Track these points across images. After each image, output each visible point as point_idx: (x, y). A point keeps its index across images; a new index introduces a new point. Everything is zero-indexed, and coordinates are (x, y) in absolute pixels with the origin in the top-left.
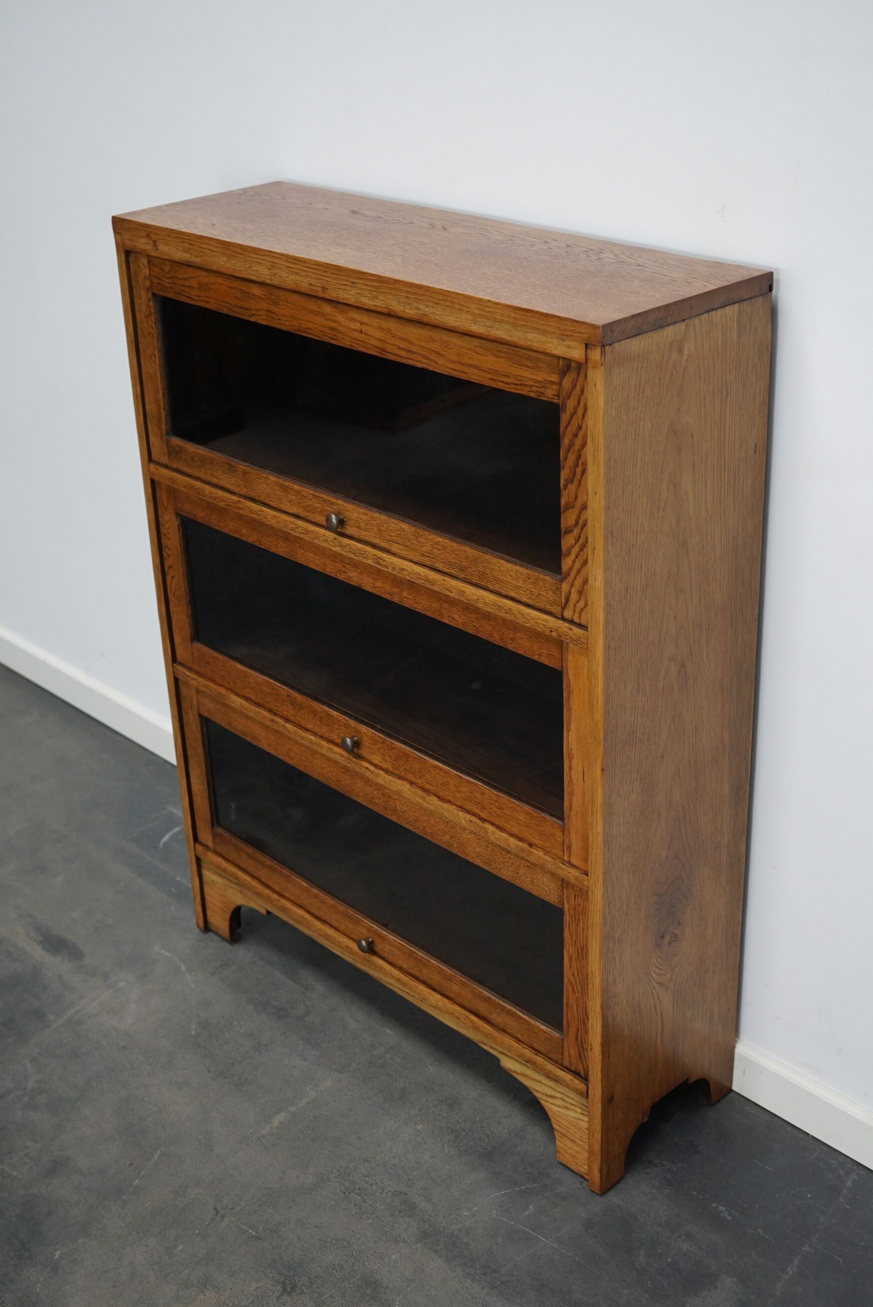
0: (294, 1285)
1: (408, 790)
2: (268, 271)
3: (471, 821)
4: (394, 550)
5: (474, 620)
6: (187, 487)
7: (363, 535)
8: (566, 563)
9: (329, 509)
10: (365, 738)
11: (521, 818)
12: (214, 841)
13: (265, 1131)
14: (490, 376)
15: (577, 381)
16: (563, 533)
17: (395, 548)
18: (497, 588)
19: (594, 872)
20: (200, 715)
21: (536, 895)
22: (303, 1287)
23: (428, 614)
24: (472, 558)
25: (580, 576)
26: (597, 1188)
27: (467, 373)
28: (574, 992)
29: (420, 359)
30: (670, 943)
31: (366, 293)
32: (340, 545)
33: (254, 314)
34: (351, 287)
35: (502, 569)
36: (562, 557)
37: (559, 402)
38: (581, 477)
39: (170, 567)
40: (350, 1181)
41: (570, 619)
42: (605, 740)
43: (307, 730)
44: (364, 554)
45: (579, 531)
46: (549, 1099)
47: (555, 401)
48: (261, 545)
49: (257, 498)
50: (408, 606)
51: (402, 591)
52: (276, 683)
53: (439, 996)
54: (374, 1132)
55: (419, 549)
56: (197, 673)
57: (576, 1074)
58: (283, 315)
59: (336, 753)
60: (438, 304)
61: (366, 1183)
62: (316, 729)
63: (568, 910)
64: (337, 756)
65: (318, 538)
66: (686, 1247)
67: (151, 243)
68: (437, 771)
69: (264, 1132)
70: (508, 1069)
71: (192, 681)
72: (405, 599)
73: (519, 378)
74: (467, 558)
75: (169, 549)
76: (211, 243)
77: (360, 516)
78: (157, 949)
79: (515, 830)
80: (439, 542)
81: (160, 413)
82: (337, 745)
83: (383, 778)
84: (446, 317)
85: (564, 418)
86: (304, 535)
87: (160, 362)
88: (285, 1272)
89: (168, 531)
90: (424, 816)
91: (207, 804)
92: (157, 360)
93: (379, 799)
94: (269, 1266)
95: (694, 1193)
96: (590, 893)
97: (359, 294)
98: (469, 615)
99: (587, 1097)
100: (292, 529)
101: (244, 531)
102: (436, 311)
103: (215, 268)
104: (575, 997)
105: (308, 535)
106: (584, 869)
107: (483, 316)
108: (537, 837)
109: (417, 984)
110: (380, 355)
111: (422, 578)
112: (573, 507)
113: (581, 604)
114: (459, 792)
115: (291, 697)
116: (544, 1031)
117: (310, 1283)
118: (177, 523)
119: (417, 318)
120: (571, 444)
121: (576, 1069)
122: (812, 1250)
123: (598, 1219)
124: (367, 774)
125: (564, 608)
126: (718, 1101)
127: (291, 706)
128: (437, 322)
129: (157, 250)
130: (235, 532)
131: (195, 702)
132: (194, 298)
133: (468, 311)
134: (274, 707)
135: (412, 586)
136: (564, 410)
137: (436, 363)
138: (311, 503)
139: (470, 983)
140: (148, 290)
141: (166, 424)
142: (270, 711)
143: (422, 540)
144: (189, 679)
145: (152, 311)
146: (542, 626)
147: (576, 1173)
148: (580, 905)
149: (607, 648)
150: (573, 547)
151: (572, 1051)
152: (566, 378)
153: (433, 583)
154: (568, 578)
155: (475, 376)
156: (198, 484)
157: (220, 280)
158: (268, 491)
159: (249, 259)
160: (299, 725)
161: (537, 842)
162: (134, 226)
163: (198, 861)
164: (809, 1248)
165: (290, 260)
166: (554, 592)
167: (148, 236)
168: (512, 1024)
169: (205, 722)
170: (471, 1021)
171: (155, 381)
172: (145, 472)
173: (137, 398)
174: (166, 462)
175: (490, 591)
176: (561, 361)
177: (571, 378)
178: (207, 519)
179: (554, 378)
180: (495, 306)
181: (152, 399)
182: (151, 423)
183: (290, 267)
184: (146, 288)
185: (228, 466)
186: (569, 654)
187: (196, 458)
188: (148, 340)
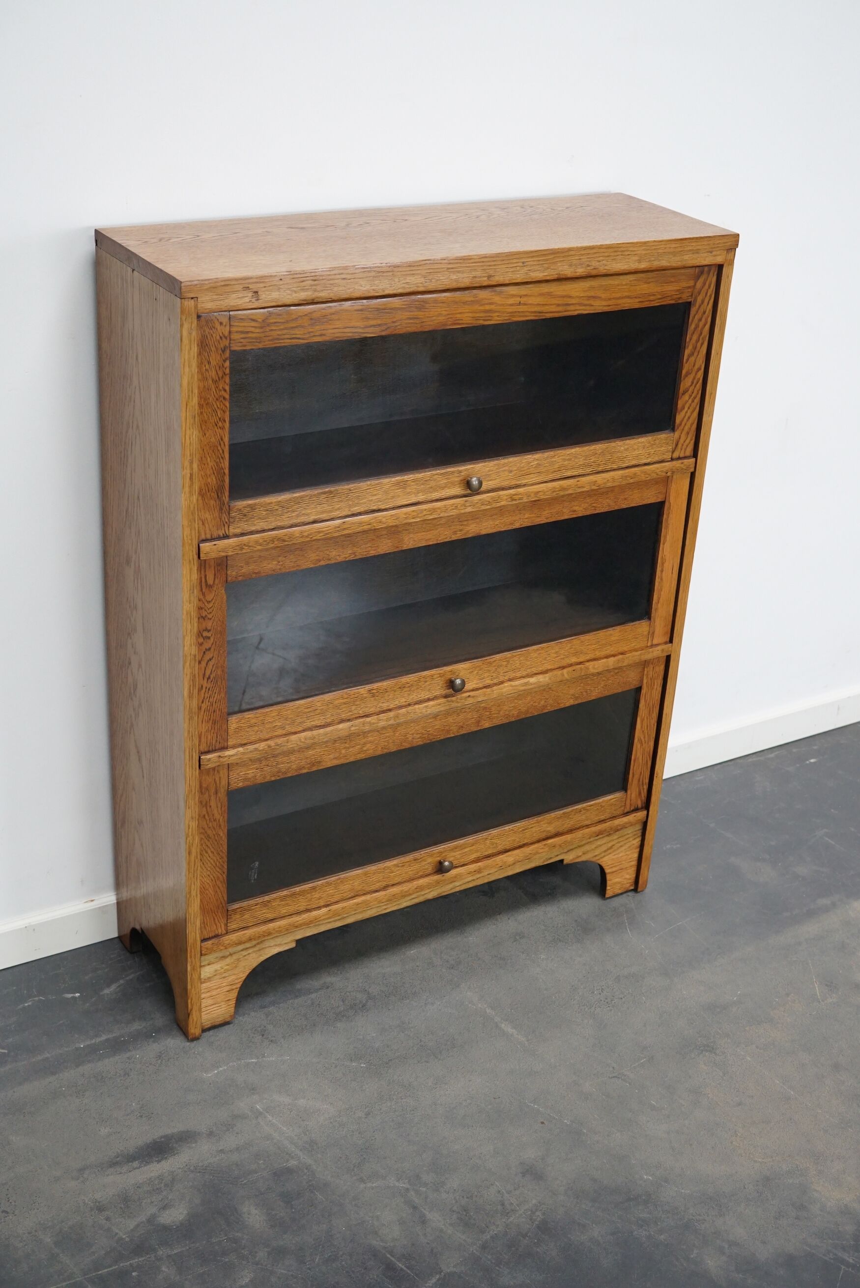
3: (574, 670)
7: (493, 484)
8: (678, 417)
9: (457, 478)
10: (462, 673)
12: (228, 922)
15: (707, 280)
16: (680, 395)
25: (689, 421)
27: (620, 304)
29: (578, 307)
32: (472, 504)
36: (678, 413)
37: (692, 300)
38: (700, 348)
41: (678, 457)
44: (498, 499)
45: (693, 387)
47: (689, 300)
48: (355, 556)
49: (363, 510)
50: (529, 525)
51: (525, 514)
52: (353, 689)
56: (235, 746)
57: (636, 809)
62: (404, 701)
63: (646, 683)
64: (434, 708)
65: (447, 510)
66: (701, 868)
70: (571, 860)
71: (230, 759)
72: (527, 520)
78: (207, 1076)
81: (223, 481)
85: (693, 310)
86: (428, 516)
89: (210, 611)
90: (521, 701)
91: (223, 889)
93: (473, 718)
96: (673, 654)
97: (529, 270)
98: (588, 500)
99: (647, 819)
100: (413, 518)
102: (607, 262)
105: (434, 513)
106: (663, 642)
107: (649, 254)
108: (627, 645)
110: (537, 318)
112: (691, 373)
113: (689, 441)
114: (560, 655)
116: (611, 799)
118: (225, 595)
119: (584, 273)
120: (697, 326)
121: (634, 807)
124: (467, 702)
125: (674, 451)
129: (258, 300)
131: (223, 783)
132: (299, 337)
133: (635, 254)
134: (349, 714)
135: (537, 504)
136: (695, 304)
137: (591, 306)
138: (434, 483)
140: (223, 351)
141: (228, 490)
142: (343, 721)
143: (554, 459)
147: (622, 894)
150: (687, 402)
151: (633, 795)
152: (699, 281)
154: (680, 427)
155: (626, 304)
156: (282, 532)
158: (379, 496)
160: (380, 711)
161: (625, 649)
166: (668, 443)
167: (246, 288)
171: (219, 448)
172: (191, 557)
173: (190, 479)
174: (224, 533)
175: (614, 470)
176: (697, 269)
177: (703, 278)
178: (279, 567)
179: (691, 283)
180: (660, 243)
181: (212, 471)
182: (203, 499)
183: (452, 268)
184: (221, 349)
185: (325, 496)
186: (673, 484)
187: (277, 507)
188: (215, 406)
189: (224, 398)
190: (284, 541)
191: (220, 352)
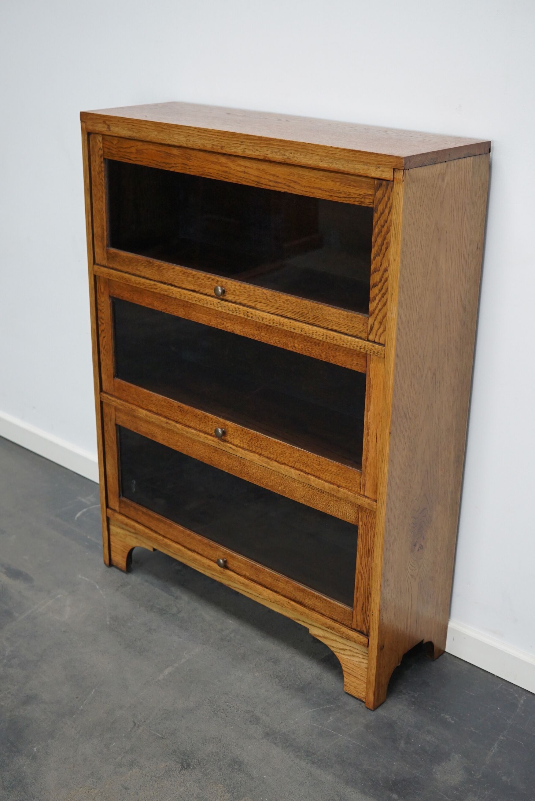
0: (189, 764)
1: (258, 459)
2: (185, 138)
3: (299, 475)
4: (258, 307)
5: (309, 347)
6: (119, 278)
7: (237, 299)
8: (372, 306)
9: (216, 285)
10: (230, 429)
11: (333, 470)
12: (120, 507)
13: (161, 677)
14: (328, 194)
15: (386, 193)
16: (371, 287)
17: (258, 306)
18: (325, 325)
19: (381, 499)
20: (116, 425)
21: (341, 518)
22: (195, 765)
23: (278, 345)
24: (310, 307)
25: (381, 313)
26: (371, 706)
27: (314, 193)
28: (362, 579)
29: (283, 186)
30: (418, 550)
31: (250, 148)
32: (222, 306)
33: (173, 167)
34: (241, 144)
35: (330, 313)
36: (370, 302)
37: (373, 207)
38: (385, 252)
39: (103, 331)
40: (217, 705)
41: (373, 340)
42: (392, 414)
43: (190, 427)
44: (237, 310)
45: (382, 285)
46: (342, 652)
47: (371, 206)
48: (166, 311)
49: (166, 281)
50: (265, 342)
51: (261, 332)
52: (170, 399)
53: (270, 592)
54: (228, 677)
55: (274, 304)
56: (116, 397)
57: (361, 632)
58: (193, 166)
59: (210, 440)
60: (298, 151)
61: (227, 706)
62: (197, 426)
63: (362, 526)
64: (210, 441)
65: (207, 303)
66: (429, 738)
67: (106, 126)
68: (278, 445)
69: (159, 678)
70: (314, 634)
71: (113, 403)
72: (263, 337)
73: (349, 193)
74: (306, 308)
75: (103, 320)
76: (147, 124)
77: (236, 287)
78: (80, 576)
79: (329, 478)
80: (289, 299)
82: (211, 435)
83: (241, 453)
84: (302, 159)
85: (376, 216)
86: (197, 302)
87: (105, 201)
88: (182, 757)
89: (103, 308)
90: (267, 475)
91: (116, 482)
92: (104, 201)
93: (237, 467)
94: (171, 754)
95: (430, 708)
96: (377, 513)
97: (245, 148)
98: (305, 343)
99: (368, 647)
100: (190, 299)
101: (155, 304)
102: (297, 156)
103: (148, 139)
104: (362, 582)
105: (200, 302)
106: (373, 498)
107: (327, 156)
108: (343, 481)
109: (256, 585)
110: (256, 186)
111: (276, 322)
112: (379, 271)
113: (381, 330)
114: (292, 457)
115: (181, 407)
116: (341, 607)
117: (198, 762)
118: (109, 302)
119: (283, 160)
120: (380, 232)
121: (361, 629)
122: (505, 738)
123: (373, 724)
124: (231, 451)
125: (370, 334)
126: (437, 658)
127: (180, 413)
128: (296, 162)
129: (110, 130)
130: (150, 305)
131: (113, 417)
132: (132, 159)
133: (318, 154)
134: (169, 415)
135: (268, 328)
136: (376, 211)
137: (294, 188)
138: (203, 282)
139: (291, 581)
140: (101, 157)
141: (107, 240)
142: (165, 417)
143: (277, 299)
144: (111, 401)
145: (103, 169)
146: (355, 346)
147: (357, 699)
148: (370, 522)
149: (397, 356)
150: (377, 295)
151: (359, 618)
152: (378, 192)
153: (283, 325)
154: (373, 315)
155: (318, 194)
156: (127, 275)
157: (151, 147)
158: (174, 277)
159: (172, 132)
160: (185, 425)
161: (343, 484)
162: (95, 117)
163: (108, 519)
164: (503, 737)
165: (200, 131)
166: (363, 325)
167: (104, 122)
168: (319, 605)
169: (119, 429)
170: (292, 606)
172: (91, 271)
173: (88, 225)
174: (105, 264)
175: (321, 327)
176: (376, 181)
177: (382, 191)
178: (131, 298)
179: (371, 192)
180: (336, 150)
181: (99, 225)
182: (96, 240)
183: (200, 135)
184: (100, 155)
186: (371, 362)
188: (99, 188)
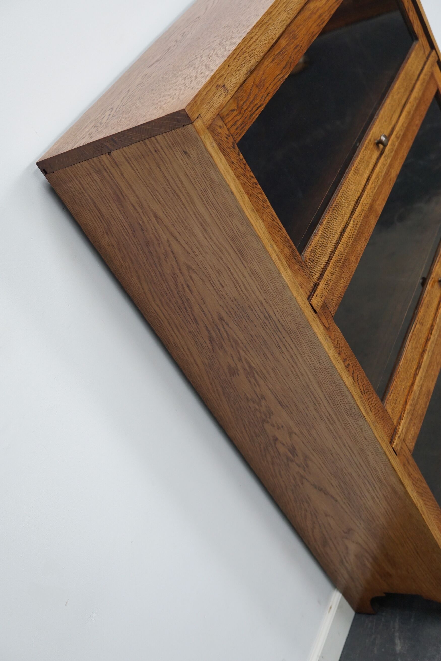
18: (415, 79)
25: (419, 28)
41: (428, 55)
67: (222, 90)
74: (404, 80)
76: (252, 35)
81: (291, 246)
103: (262, 55)
129: (228, 91)
138: (366, 157)
162: (205, 93)
167: (218, 87)
171: (275, 223)
172: (313, 317)
173: (279, 259)
174: (313, 284)
175: (416, 84)
178: (345, 282)
181: (283, 245)
182: (291, 268)
184: (232, 146)
185: (335, 211)
187: (322, 240)
188: (255, 194)
189: (256, 184)
190: (340, 259)
191: (232, 149)
